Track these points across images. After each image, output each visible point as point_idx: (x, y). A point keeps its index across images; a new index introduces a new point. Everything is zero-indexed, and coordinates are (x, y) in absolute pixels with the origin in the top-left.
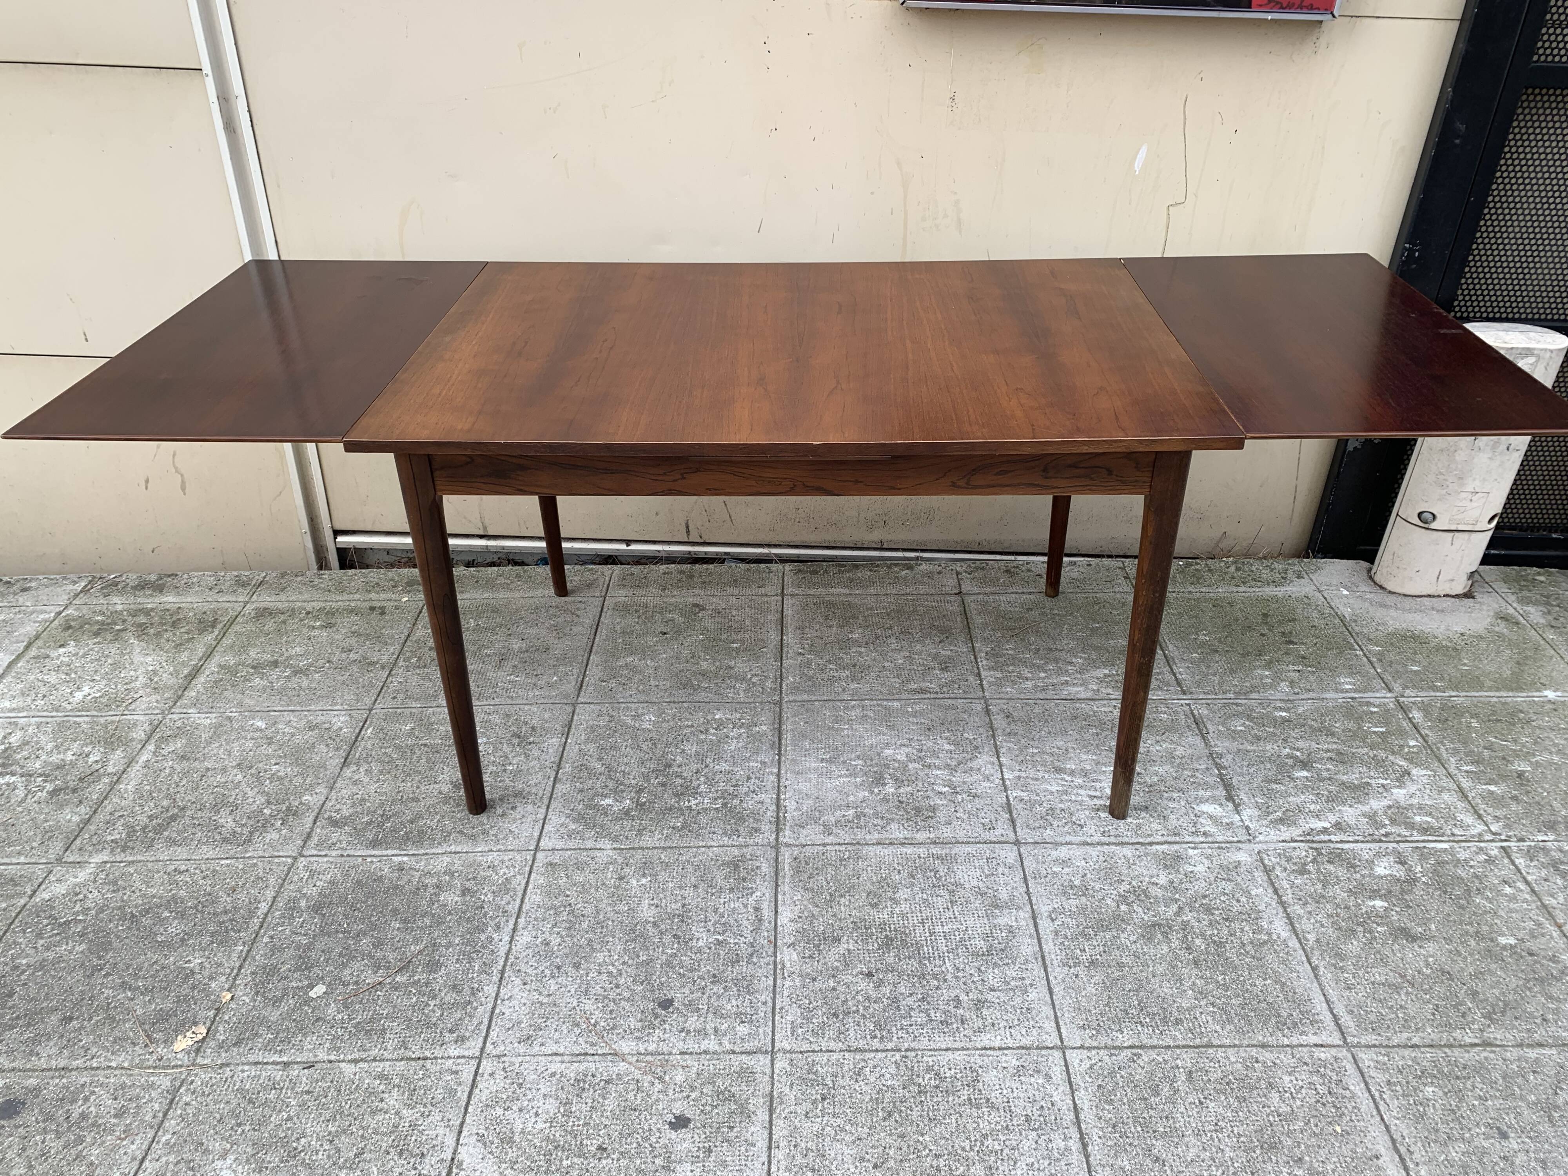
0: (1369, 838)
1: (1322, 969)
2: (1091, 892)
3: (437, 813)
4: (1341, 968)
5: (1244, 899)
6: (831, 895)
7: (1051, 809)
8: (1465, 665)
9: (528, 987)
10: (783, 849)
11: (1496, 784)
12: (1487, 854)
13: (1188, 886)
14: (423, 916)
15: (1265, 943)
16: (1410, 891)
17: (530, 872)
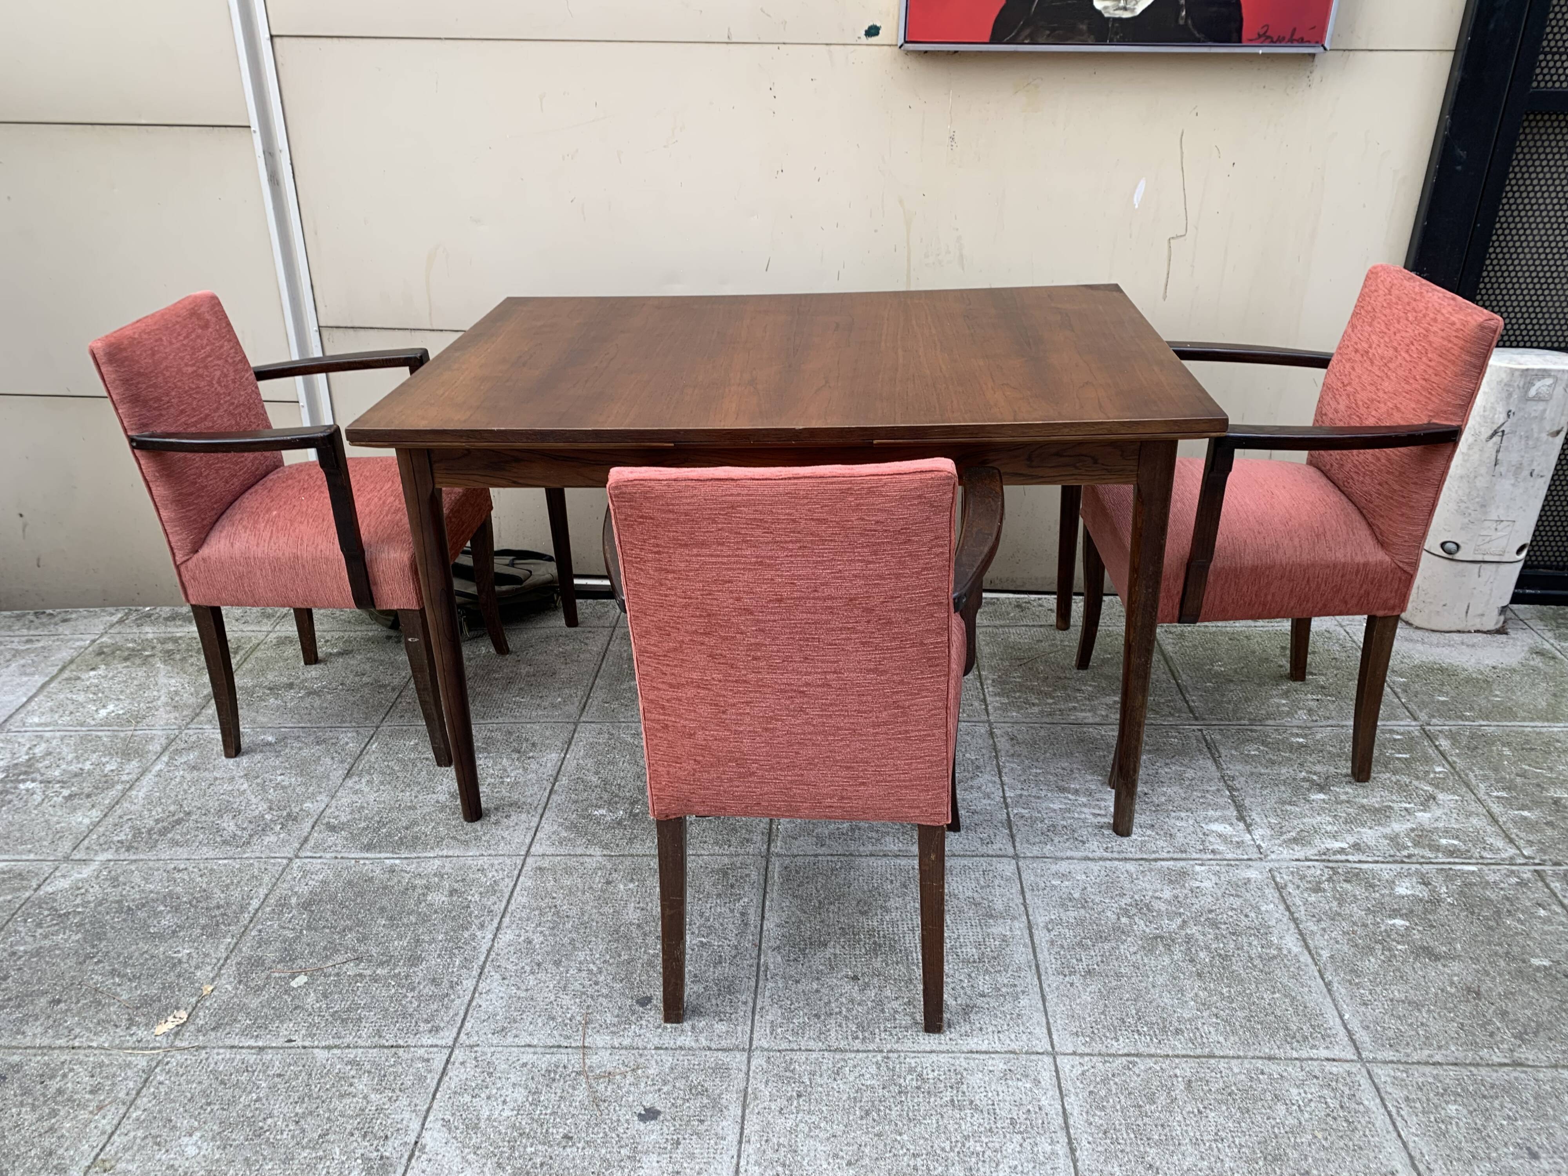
0: (1391, 859)
1: (1335, 985)
2: (1091, 904)
3: (432, 821)
4: (1357, 984)
5: (1253, 915)
6: (820, 902)
7: (1053, 826)
8: (1497, 696)
9: (506, 982)
10: (773, 859)
11: (1530, 809)
12: (1519, 877)
13: (1194, 900)
14: (408, 914)
15: (1275, 957)
16: (1434, 912)
17: (519, 875)
